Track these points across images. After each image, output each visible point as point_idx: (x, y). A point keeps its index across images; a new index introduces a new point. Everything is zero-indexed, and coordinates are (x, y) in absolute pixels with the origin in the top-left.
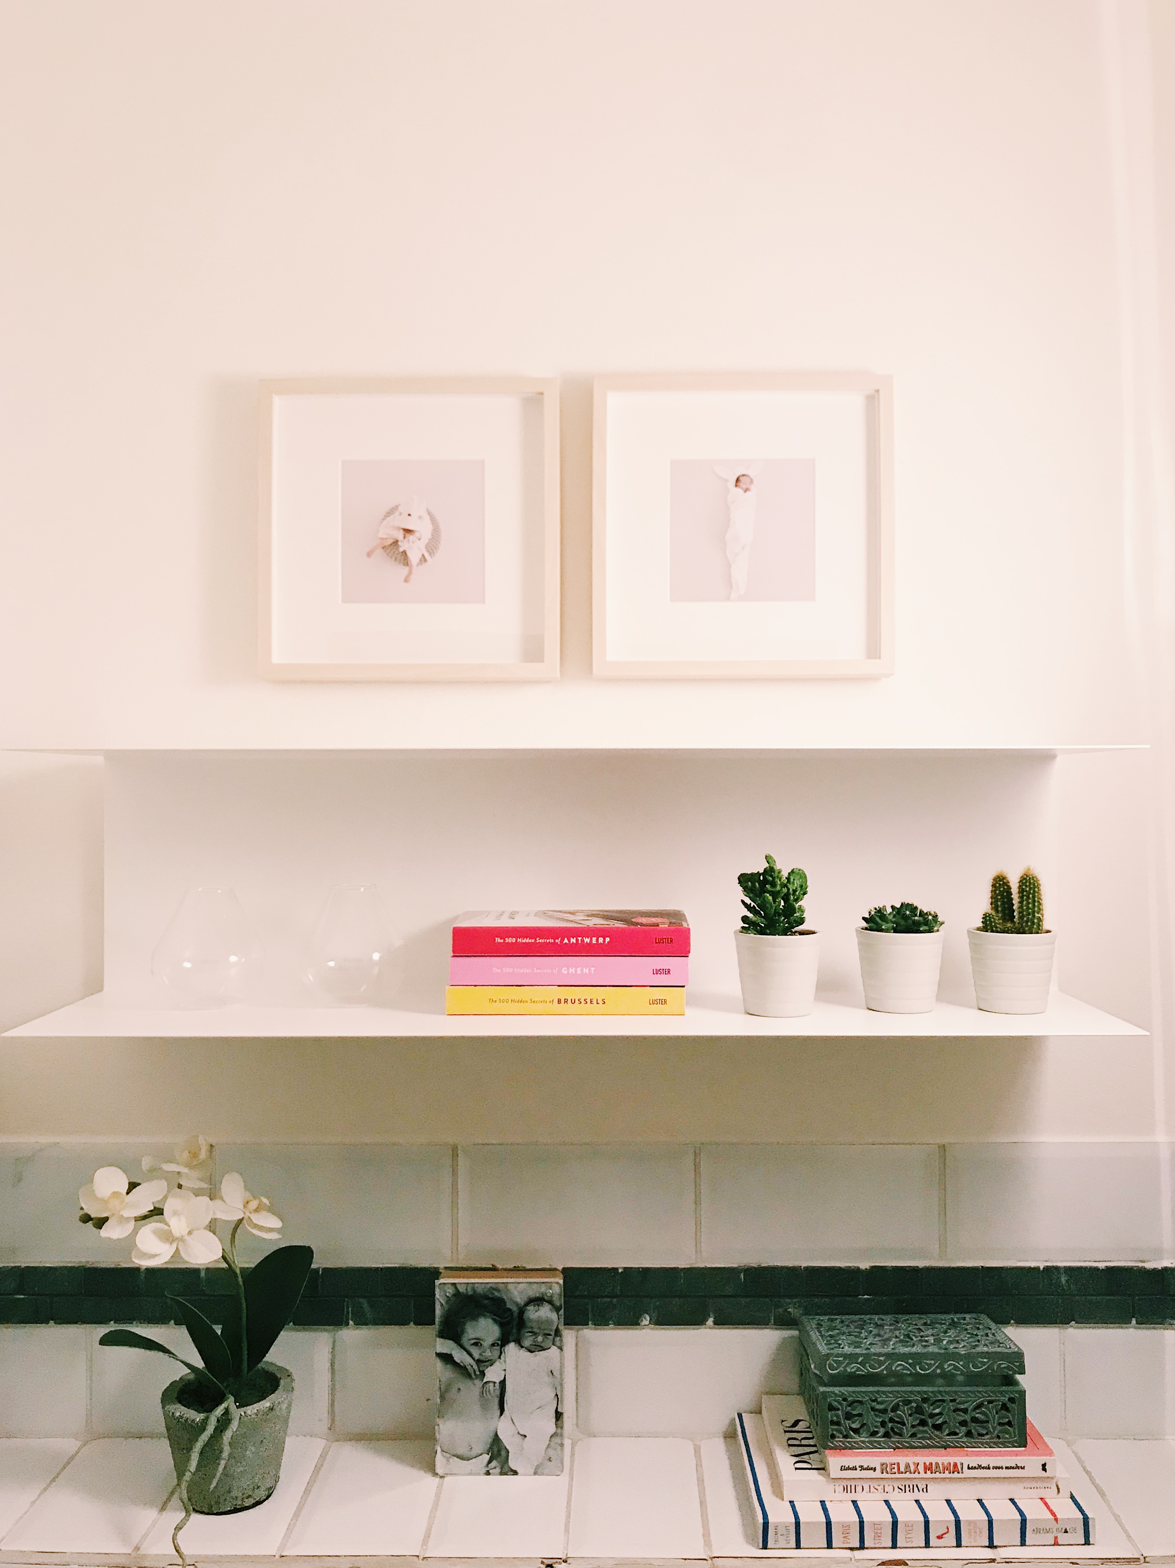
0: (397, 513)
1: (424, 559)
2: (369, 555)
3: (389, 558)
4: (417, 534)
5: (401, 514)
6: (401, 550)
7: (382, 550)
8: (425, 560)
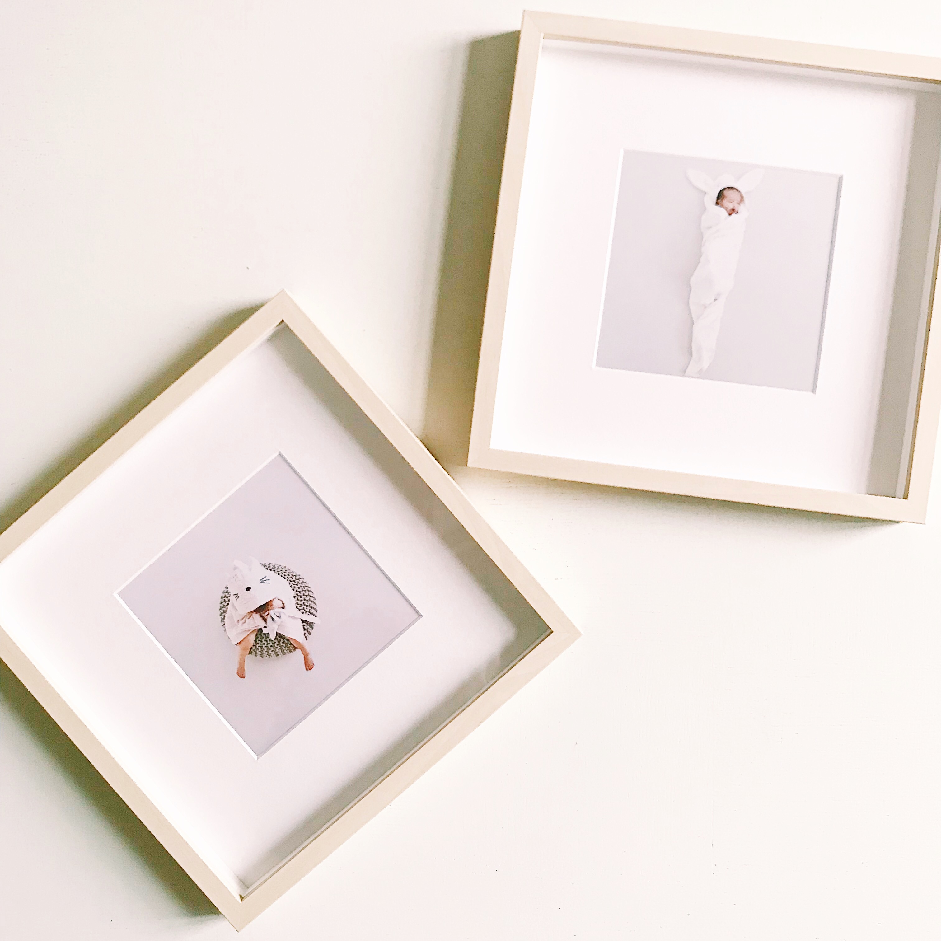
0: (232, 598)
1: (307, 626)
2: (241, 675)
3: (266, 658)
4: (277, 604)
5: (237, 596)
6: (272, 637)
7: (252, 656)
8: (311, 625)
